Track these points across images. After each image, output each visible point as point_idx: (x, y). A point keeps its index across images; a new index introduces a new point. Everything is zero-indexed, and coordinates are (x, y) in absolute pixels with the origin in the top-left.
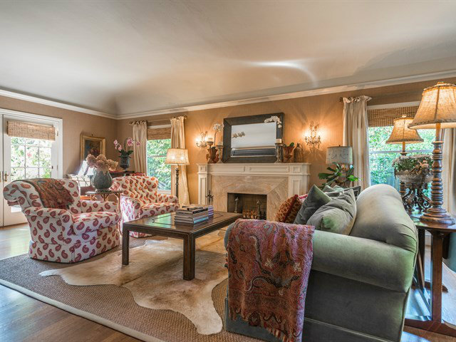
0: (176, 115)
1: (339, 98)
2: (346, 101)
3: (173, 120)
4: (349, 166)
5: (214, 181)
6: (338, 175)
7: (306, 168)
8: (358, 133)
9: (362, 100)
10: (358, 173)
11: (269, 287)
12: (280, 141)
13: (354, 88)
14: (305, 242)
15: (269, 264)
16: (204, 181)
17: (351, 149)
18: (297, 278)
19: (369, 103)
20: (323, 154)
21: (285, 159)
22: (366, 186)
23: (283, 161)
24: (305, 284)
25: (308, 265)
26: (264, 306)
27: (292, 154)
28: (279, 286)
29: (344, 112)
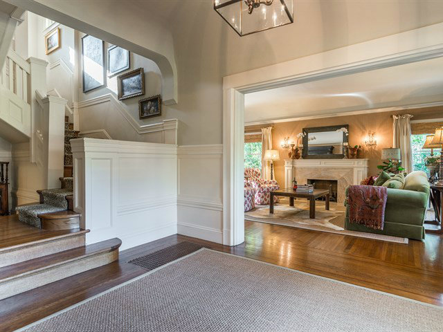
0: (267, 126)
1: (390, 115)
2: (395, 117)
3: (264, 130)
4: (398, 160)
5: (297, 171)
6: (391, 166)
7: (366, 162)
8: (404, 139)
9: (407, 117)
10: (405, 166)
11: (369, 209)
12: (347, 144)
13: (401, 109)
14: (384, 192)
15: (368, 200)
16: (290, 172)
17: (399, 150)
18: (381, 204)
19: (411, 119)
20: (379, 153)
21: (350, 156)
22: (410, 171)
23: (348, 158)
24: (384, 206)
25: (386, 200)
26: (366, 216)
27: (355, 153)
28: (373, 209)
29: (394, 125)
